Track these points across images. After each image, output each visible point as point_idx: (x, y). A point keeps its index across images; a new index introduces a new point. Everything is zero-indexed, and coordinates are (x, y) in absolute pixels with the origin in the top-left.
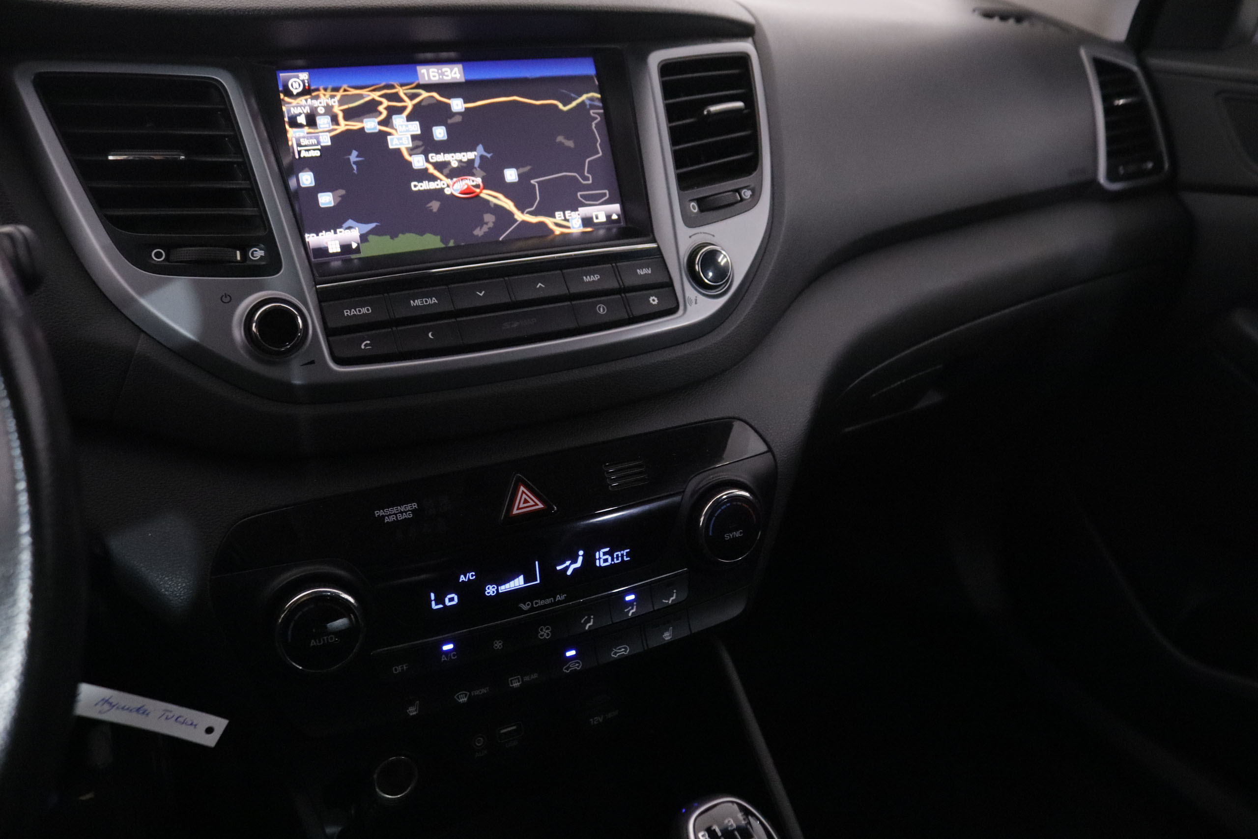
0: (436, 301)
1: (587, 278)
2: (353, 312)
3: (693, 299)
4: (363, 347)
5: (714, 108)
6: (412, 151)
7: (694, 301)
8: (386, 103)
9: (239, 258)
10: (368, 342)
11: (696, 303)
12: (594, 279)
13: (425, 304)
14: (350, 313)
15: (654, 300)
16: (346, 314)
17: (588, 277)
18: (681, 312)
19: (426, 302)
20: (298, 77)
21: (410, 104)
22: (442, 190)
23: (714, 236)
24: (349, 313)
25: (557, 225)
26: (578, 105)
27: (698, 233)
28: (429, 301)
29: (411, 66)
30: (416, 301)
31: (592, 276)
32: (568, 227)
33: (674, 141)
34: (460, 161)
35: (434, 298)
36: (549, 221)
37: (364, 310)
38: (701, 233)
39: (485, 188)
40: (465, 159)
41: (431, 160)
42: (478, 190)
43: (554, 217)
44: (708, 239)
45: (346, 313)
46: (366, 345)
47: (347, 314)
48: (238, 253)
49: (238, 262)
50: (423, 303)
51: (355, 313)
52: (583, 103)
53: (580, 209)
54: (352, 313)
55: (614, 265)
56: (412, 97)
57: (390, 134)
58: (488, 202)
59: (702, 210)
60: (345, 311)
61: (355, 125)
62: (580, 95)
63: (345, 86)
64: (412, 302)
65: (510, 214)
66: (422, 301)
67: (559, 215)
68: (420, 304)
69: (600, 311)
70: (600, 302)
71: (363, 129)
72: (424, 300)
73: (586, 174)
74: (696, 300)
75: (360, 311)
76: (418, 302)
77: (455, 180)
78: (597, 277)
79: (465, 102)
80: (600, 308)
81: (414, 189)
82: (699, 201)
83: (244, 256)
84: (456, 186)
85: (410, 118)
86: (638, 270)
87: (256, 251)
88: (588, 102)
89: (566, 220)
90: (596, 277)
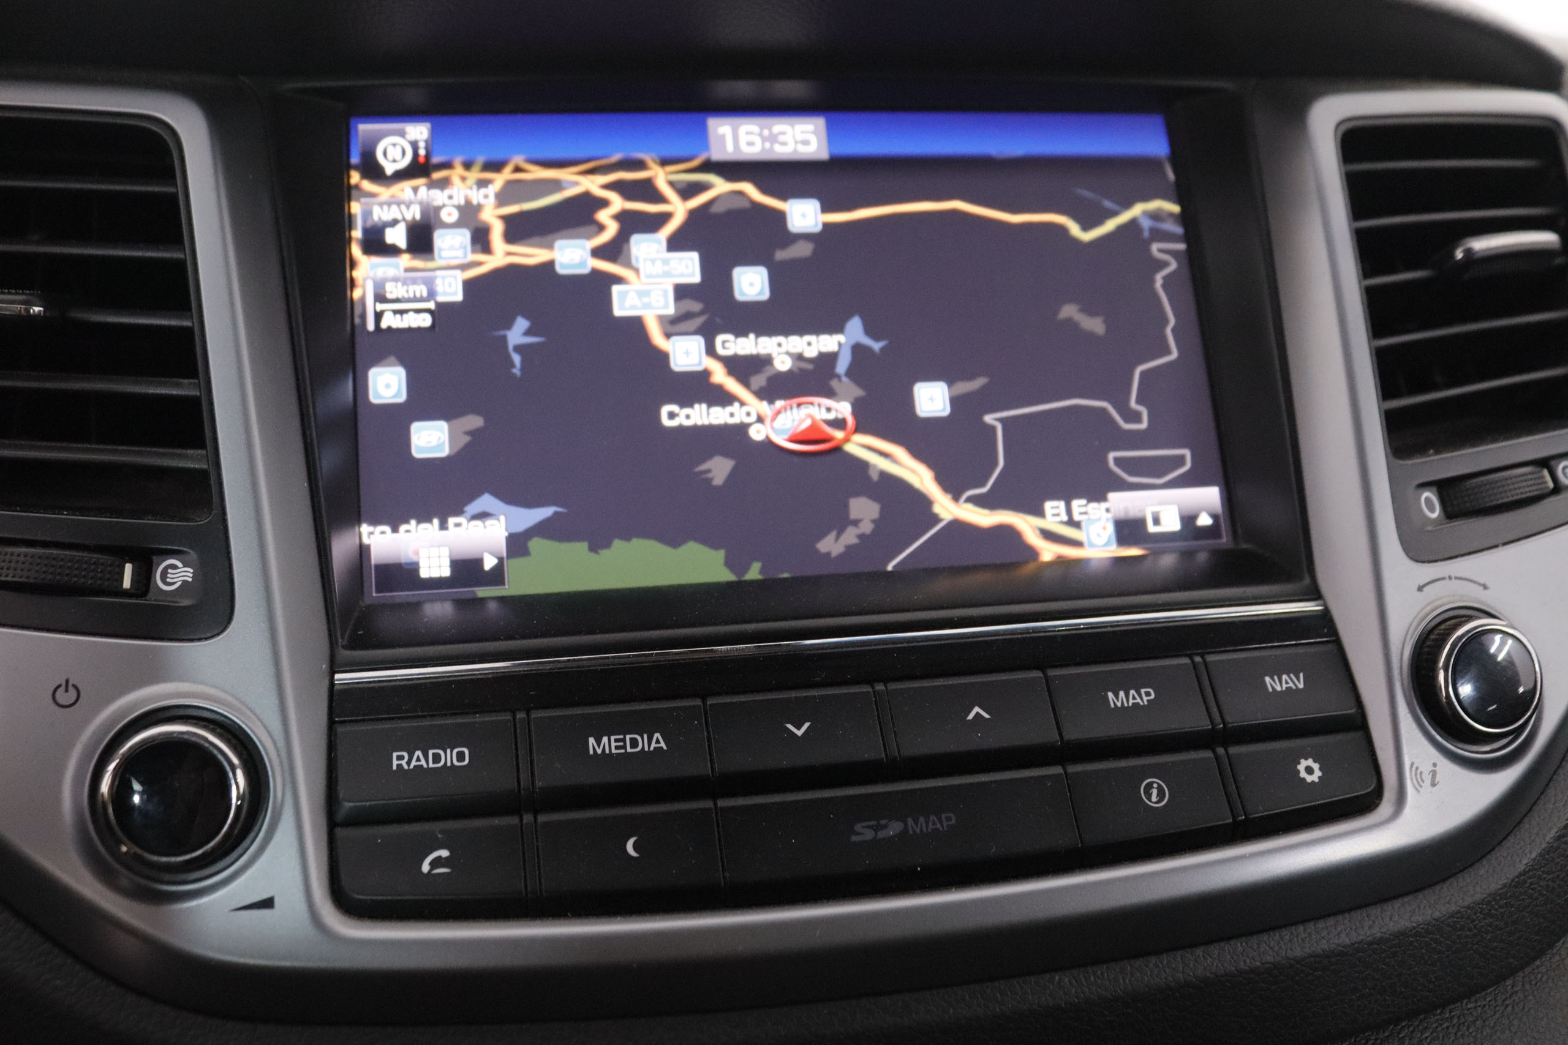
0: (663, 744)
1: (1117, 696)
2: (419, 759)
3: (1426, 768)
4: (426, 867)
5: (1481, 244)
6: (673, 325)
7: (1428, 781)
8: (618, 203)
9: (127, 583)
10: (444, 853)
12: (1138, 700)
13: (629, 750)
14: (409, 763)
15: (1309, 770)
16: (395, 763)
17: (1122, 694)
18: (1385, 808)
19: (634, 743)
20: (402, 134)
21: (679, 209)
22: (743, 428)
23: (1485, 587)
24: (404, 763)
25: (1049, 536)
26: (1122, 229)
27: (1443, 579)
28: (643, 743)
29: (695, 117)
30: (605, 739)
31: (1132, 692)
32: (1077, 544)
33: (1378, 325)
34: (799, 357)
35: (657, 735)
36: (1026, 525)
37: (449, 757)
38: (1450, 578)
39: (858, 430)
40: (811, 353)
41: (721, 351)
42: (839, 435)
43: (1039, 513)
44: (1472, 596)
45: (399, 760)
46: (435, 863)
47: (399, 766)
48: (128, 568)
49: (126, 594)
50: (624, 747)
51: (423, 762)
52: (1133, 223)
53: (1112, 496)
54: (414, 763)
55: (1198, 659)
56: (687, 191)
57: (619, 280)
58: (864, 465)
59: (1451, 513)
60: (395, 755)
61: (531, 255)
62: (1128, 205)
63: (518, 160)
64: (592, 741)
65: (923, 502)
66: (624, 740)
67: (1054, 508)
68: (614, 751)
69: (1149, 797)
70: (1154, 771)
71: (550, 265)
72: (628, 737)
73: (1133, 404)
74: (1434, 774)
75: (437, 758)
76: (609, 744)
77: (779, 404)
78: (1148, 694)
79: (825, 209)
80: (1149, 786)
81: (666, 422)
82: (1445, 488)
83: (144, 577)
84: (778, 424)
85: (676, 243)
86: (1268, 679)
87: (174, 567)
88: (1146, 224)
89: (1072, 523)
90: (1144, 697)
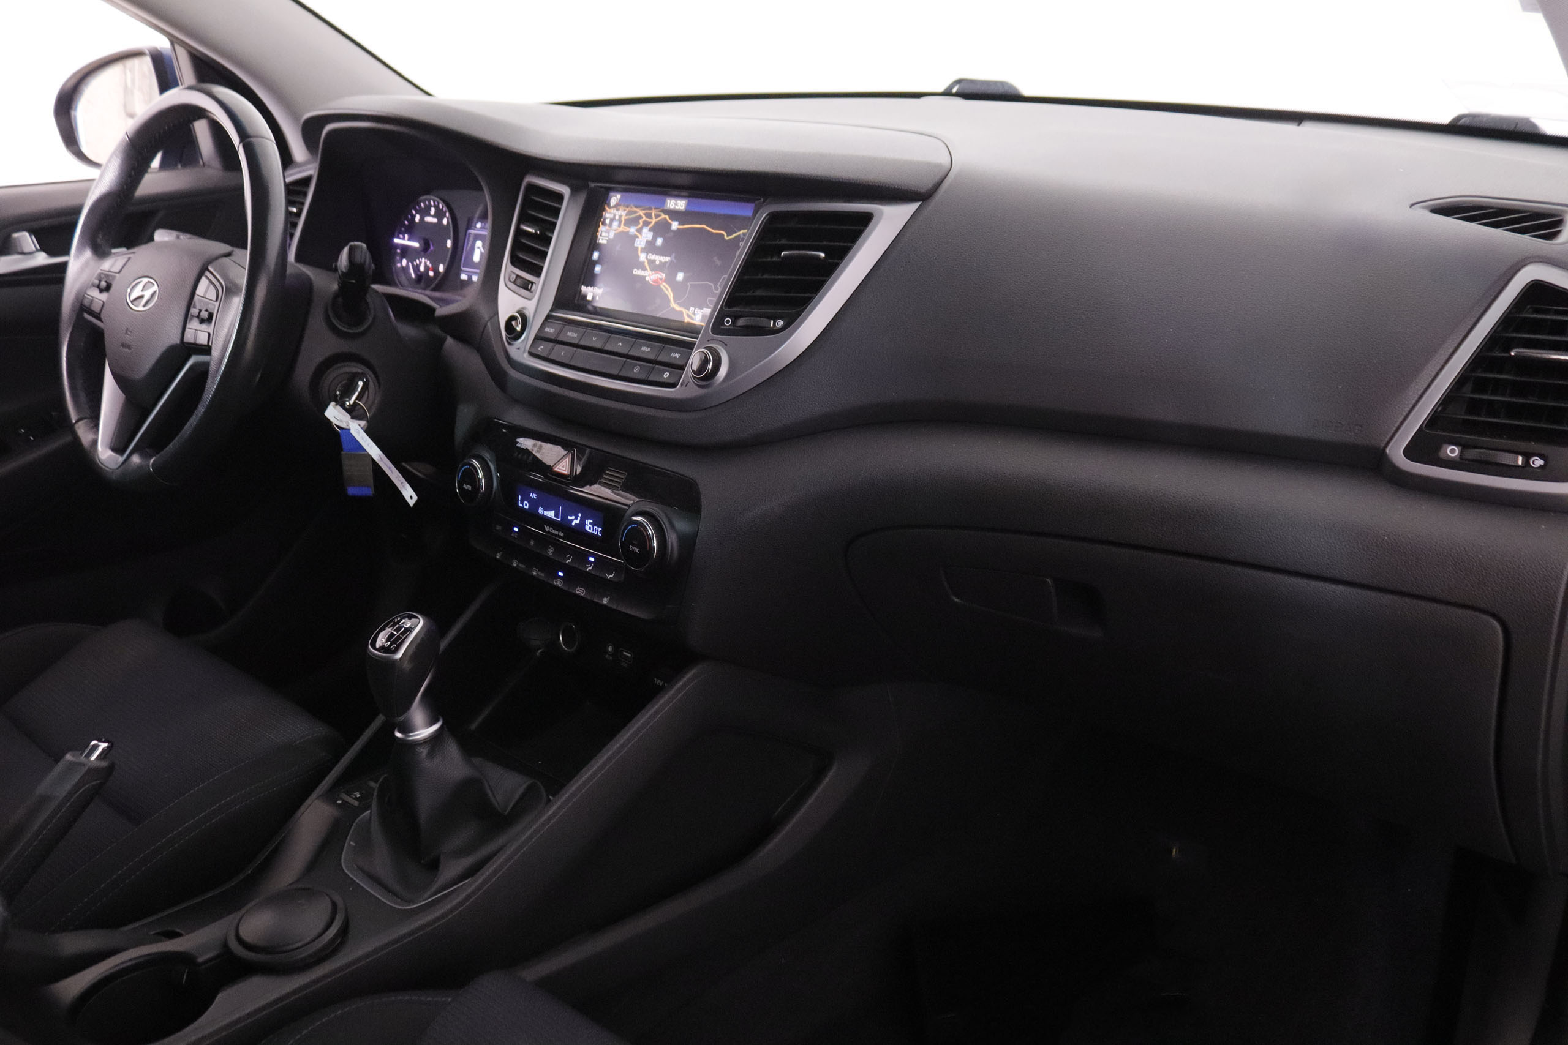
0: (576, 336)
2: (548, 330)
3: (687, 382)
6: (643, 250)
8: (644, 218)
10: (542, 347)
11: (686, 386)
13: (572, 336)
15: (666, 375)
18: (677, 388)
20: (616, 196)
21: (654, 221)
22: (645, 277)
24: (546, 330)
25: (688, 316)
26: (736, 237)
27: (716, 339)
28: (574, 335)
29: (663, 197)
32: (692, 319)
33: (745, 272)
34: (660, 261)
35: (576, 334)
36: (685, 311)
38: (718, 340)
39: (665, 281)
40: (663, 261)
41: (649, 258)
42: (661, 282)
43: (689, 310)
46: (540, 349)
52: (739, 236)
53: (704, 309)
55: (664, 345)
56: (657, 216)
57: (638, 237)
58: (662, 290)
60: (546, 328)
61: (627, 229)
62: (739, 231)
63: (632, 205)
64: (568, 333)
65: (669, 301)
66: (572, 334)
67: (692, 309)
69: (635, 370)
70: (640, 365)
71: (628, 232)
73: (718, 286)
74: (688, 384)
75: (550, 330)
76: (570, 334)
77: (653, 272)
79: (679, 224)
80: (637, 368)
81: (634, 273)
84: (652, 277)
85: (650, 230)
86: (673, 353)
87: (534, 286)
88: (742, 236)
89: (694, 314)
90: (648, 350)
